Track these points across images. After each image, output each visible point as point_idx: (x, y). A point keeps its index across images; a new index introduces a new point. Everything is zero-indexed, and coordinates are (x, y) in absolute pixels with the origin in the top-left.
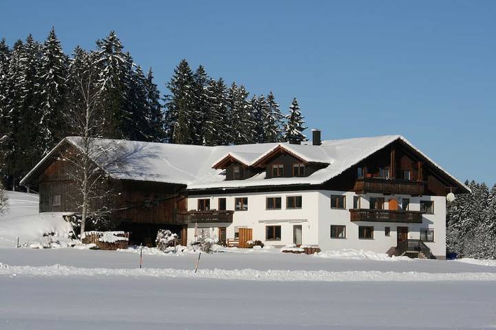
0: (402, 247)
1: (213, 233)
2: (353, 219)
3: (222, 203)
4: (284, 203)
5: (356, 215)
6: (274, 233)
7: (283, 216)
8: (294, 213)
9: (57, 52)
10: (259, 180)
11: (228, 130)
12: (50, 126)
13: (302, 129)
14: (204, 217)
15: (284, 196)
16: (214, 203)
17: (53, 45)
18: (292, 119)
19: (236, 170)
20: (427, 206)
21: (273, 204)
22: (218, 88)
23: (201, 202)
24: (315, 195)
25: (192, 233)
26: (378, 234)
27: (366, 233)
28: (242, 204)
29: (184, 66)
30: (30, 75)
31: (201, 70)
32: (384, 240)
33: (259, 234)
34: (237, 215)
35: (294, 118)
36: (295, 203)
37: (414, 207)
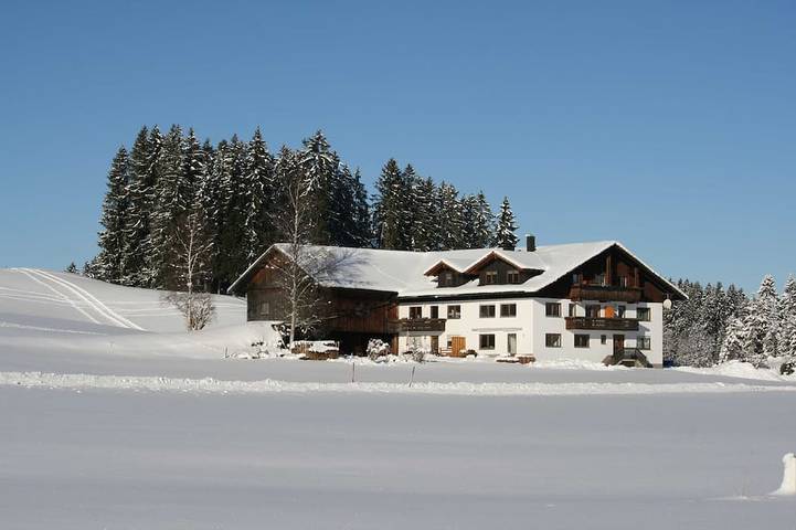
0: (618, 356)
1: (425, 341)
2: (568, 327)
3: (435, 311)
4: (498, 311)
5: (572, 323)
6: (487, 341)
7: (498, 325)
8: (509, 321)
9: (263, 153)
10: (472, 287)
11: (438, 230)
12: (256, 228)
13: (513, 229)
14: (416, 325)
15: (498, 304)
16: (426, 311)
17: (258, 145)
18: (503, 218)
19: (449, 277)
20: (643, 312)
21: (487, 312)
22: (427, 187)
23: (412, 310)
24: (530, 302)
25: (403, 342)
26: (594, 342)
27: (581, 342)
28: (455, 312)
29: (392, 165)
30: (235, 175)
31: (409, 169)
32: (600, 348)
33: (473, 343)
34: (449, 323)
35: (505, 218)
36: (509, 311)
37: (631, 314)
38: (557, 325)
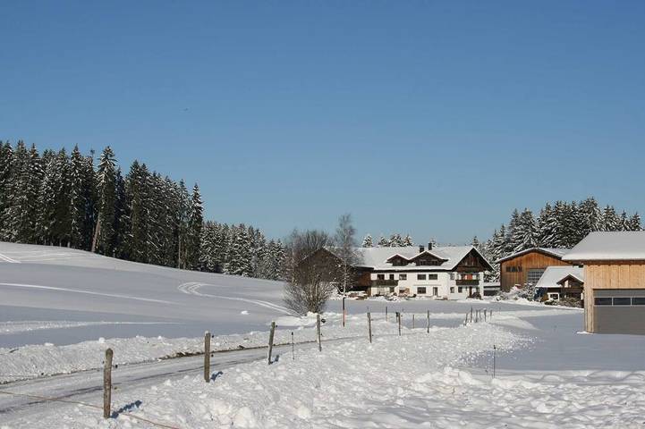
0: (471, 296)
1: (387, 289)
2: (457, 284)
3: (392, 277)
4: (427, 277)
5: (458, 282)
6: (422, 290)
7: (427, 283)
8: (433, 282)
9: (79, 160)
10: (412, 266)
14: (381, 282)
15: (427, 274)
16: (387, 277)
17: (76, 155)
19: (399, 261)
20: (478, 276)
21: (420, 277)
23: (379, 276)
24: (446, 273)
25: (374, 290)
26: (464, 290)
27: (460, 290)
28: (404, 277)
29: (136, 165)
30: (64, 174)
31: (144, 166)
32: (466, 292)
33: (414, 291)
34: (400, 282)
36: (433, 277)
37: (474, 277)
38: (453, 283)
